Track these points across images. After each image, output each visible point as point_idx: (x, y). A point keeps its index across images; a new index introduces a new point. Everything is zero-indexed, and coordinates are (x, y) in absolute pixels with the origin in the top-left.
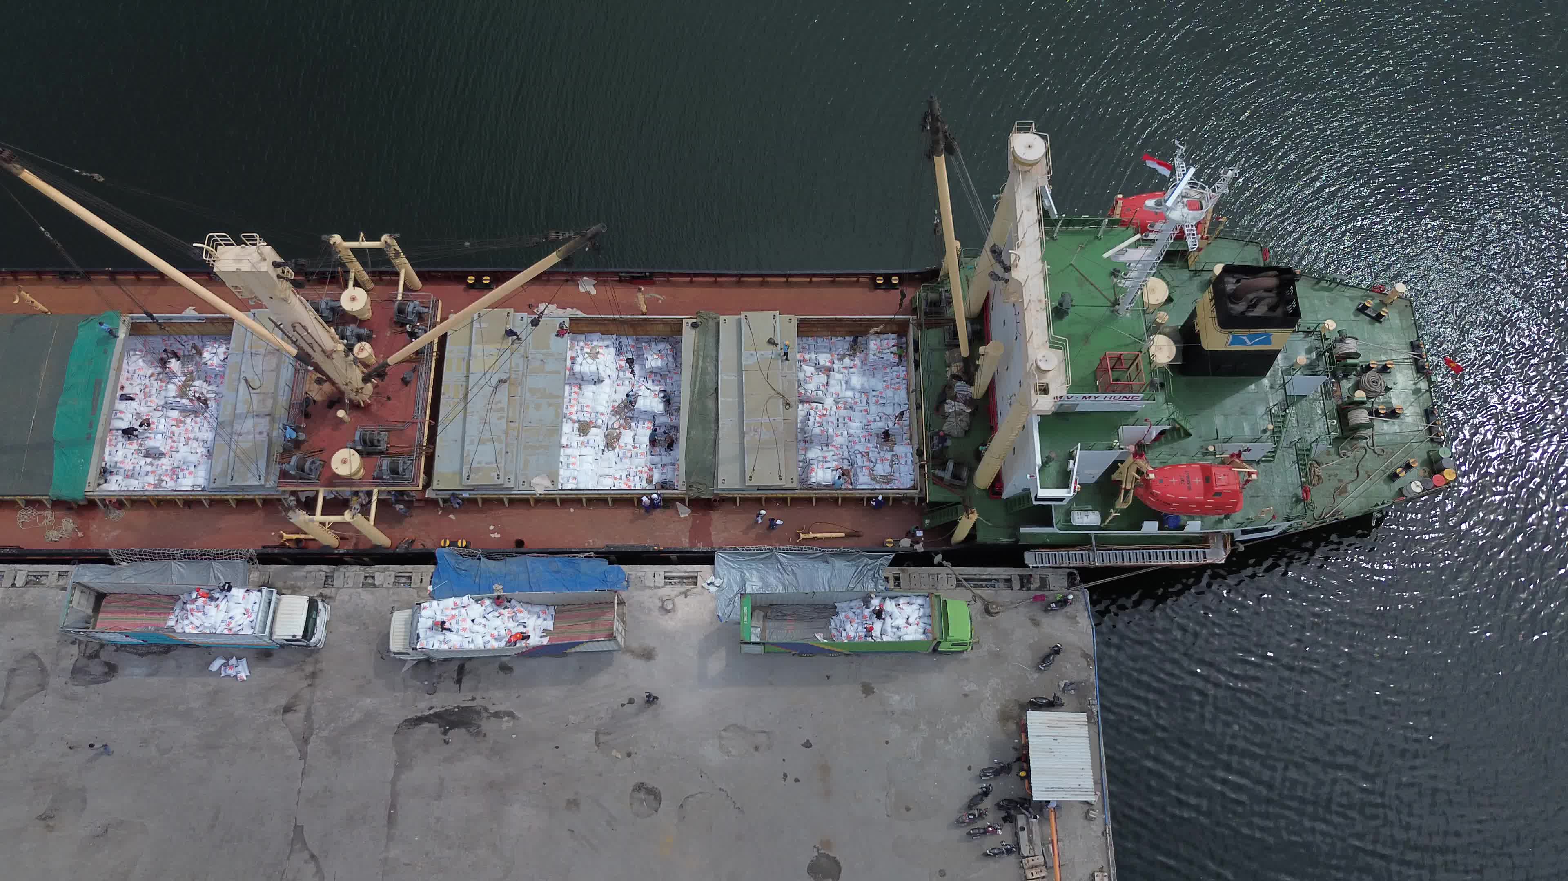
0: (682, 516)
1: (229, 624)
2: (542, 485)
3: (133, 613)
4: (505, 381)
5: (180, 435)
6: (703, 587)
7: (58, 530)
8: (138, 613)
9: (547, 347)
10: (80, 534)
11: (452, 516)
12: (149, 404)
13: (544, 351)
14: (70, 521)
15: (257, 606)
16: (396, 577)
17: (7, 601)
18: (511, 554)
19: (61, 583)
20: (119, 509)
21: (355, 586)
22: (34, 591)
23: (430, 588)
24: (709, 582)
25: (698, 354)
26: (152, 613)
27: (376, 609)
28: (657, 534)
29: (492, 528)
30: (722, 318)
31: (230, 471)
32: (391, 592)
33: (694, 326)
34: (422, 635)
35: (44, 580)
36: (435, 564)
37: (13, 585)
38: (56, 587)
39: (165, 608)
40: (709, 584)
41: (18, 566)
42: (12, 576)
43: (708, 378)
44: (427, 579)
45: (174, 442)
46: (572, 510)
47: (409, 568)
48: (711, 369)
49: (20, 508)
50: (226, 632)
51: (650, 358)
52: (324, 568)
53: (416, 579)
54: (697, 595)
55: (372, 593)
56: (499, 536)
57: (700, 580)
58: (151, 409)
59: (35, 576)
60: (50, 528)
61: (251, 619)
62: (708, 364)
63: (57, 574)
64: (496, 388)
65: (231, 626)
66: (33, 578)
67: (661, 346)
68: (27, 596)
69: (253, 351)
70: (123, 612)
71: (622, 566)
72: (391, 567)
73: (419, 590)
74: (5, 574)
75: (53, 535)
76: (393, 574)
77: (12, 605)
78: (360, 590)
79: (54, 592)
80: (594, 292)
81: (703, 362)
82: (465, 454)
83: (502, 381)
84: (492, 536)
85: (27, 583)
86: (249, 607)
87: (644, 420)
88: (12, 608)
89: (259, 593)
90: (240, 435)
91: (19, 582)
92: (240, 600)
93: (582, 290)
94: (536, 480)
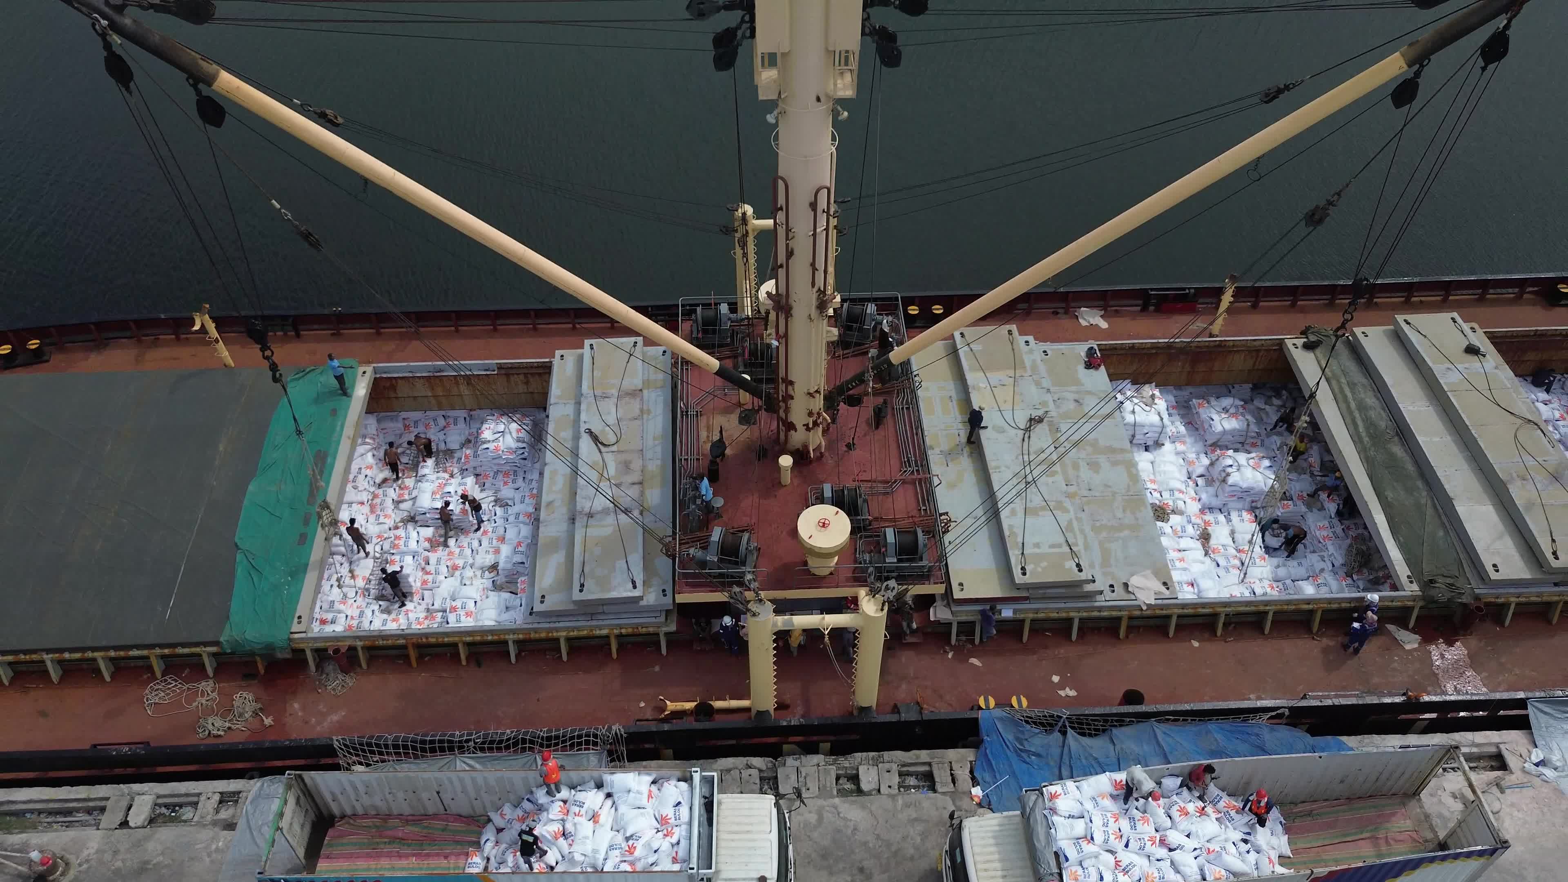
0: (1408, 647)
1: (631, 850)
2: (1149, 589)
3: (389, 855)
4: (1040, 420)
5: (439, 562)
6: (1523, 770)
7: (223, 717)
8: (400, 856)
9: (1077, 382)
10: (268, 721)
11: (974, 661)
12: (382, 520)
13: (1074, 388)
14: (250, 697)
15: (684, 811)
16: (901, 774)
17: (107, 857)
18: (1121, 720)
19: (224, 814)
20: (345, 671)
21: (823, 792)
22: (166, 834)
23: (977, 791)
24: (1535, 759)
25: (1339, 382)
26: (428, 856)
27: (878, 837)
28: (1376, 680)
29: (1056, 679)
30: (1358, 331)
31: (576, 576)
32: (900, 802)
33: (1309, 347)
34: (1071, 853)
35: (187, 813)
36: (976, 744)
37: (124, 824)
38: (215, 823)
39: (457, 842)
40: (1537, 765)
41: (136, 787)
42: (124, 804)
43: (1372, 414)
44: (963, 774)
45: (428, 573)
46: (1196, 644)
47: (924, 755)
48: (1370, 400)
49: (153, 677)
50: (626, 867)
51: (1215, 417)
52: (757, 761)
53: (941, 776)
54: (1521, 786)
55: (863, 807)
56: (1072, 693)
57: (1512, 761)
58: (387, 527)
59: (166, 806)
60: (209, 712)
61: (674, 840)
62: (1363, 396)
63: (217, 797)
64: (1028, 430)
65: (637, 853)
66: (164, 810)
67: (1227, 402)
68: (151, 846)
69: (598, 392)
70: (369, 856)
71: (1344, 739)
72: (887, 755)
73: (954, 795)
74: (109, 804)
75: (216, 725)
76: (895, 767)
77: (119, 864)
78: (837, 801)
79: (206, 834)
80: (1104, 325)
81: (1353, 393)
82: (1007, 533)
83: (1034, 421)
84: (1062, 693)
85: (152, 821)
86: (669, 812)
87: (1239, 510)
88: (117, 872)
89: (683, 785)
90: (590, 515)
91: (137, 817)
92: (644, 801)
93: (1083, 323)
94: (1135, 581)
